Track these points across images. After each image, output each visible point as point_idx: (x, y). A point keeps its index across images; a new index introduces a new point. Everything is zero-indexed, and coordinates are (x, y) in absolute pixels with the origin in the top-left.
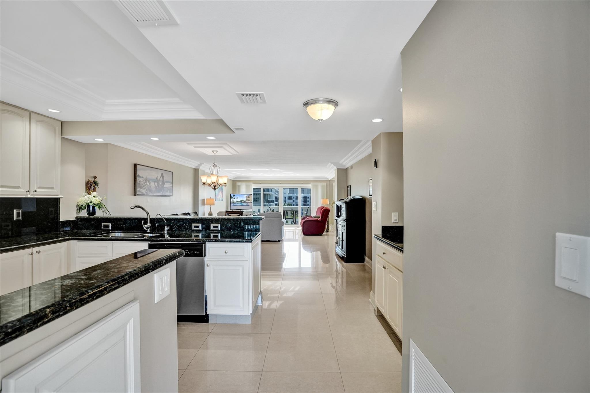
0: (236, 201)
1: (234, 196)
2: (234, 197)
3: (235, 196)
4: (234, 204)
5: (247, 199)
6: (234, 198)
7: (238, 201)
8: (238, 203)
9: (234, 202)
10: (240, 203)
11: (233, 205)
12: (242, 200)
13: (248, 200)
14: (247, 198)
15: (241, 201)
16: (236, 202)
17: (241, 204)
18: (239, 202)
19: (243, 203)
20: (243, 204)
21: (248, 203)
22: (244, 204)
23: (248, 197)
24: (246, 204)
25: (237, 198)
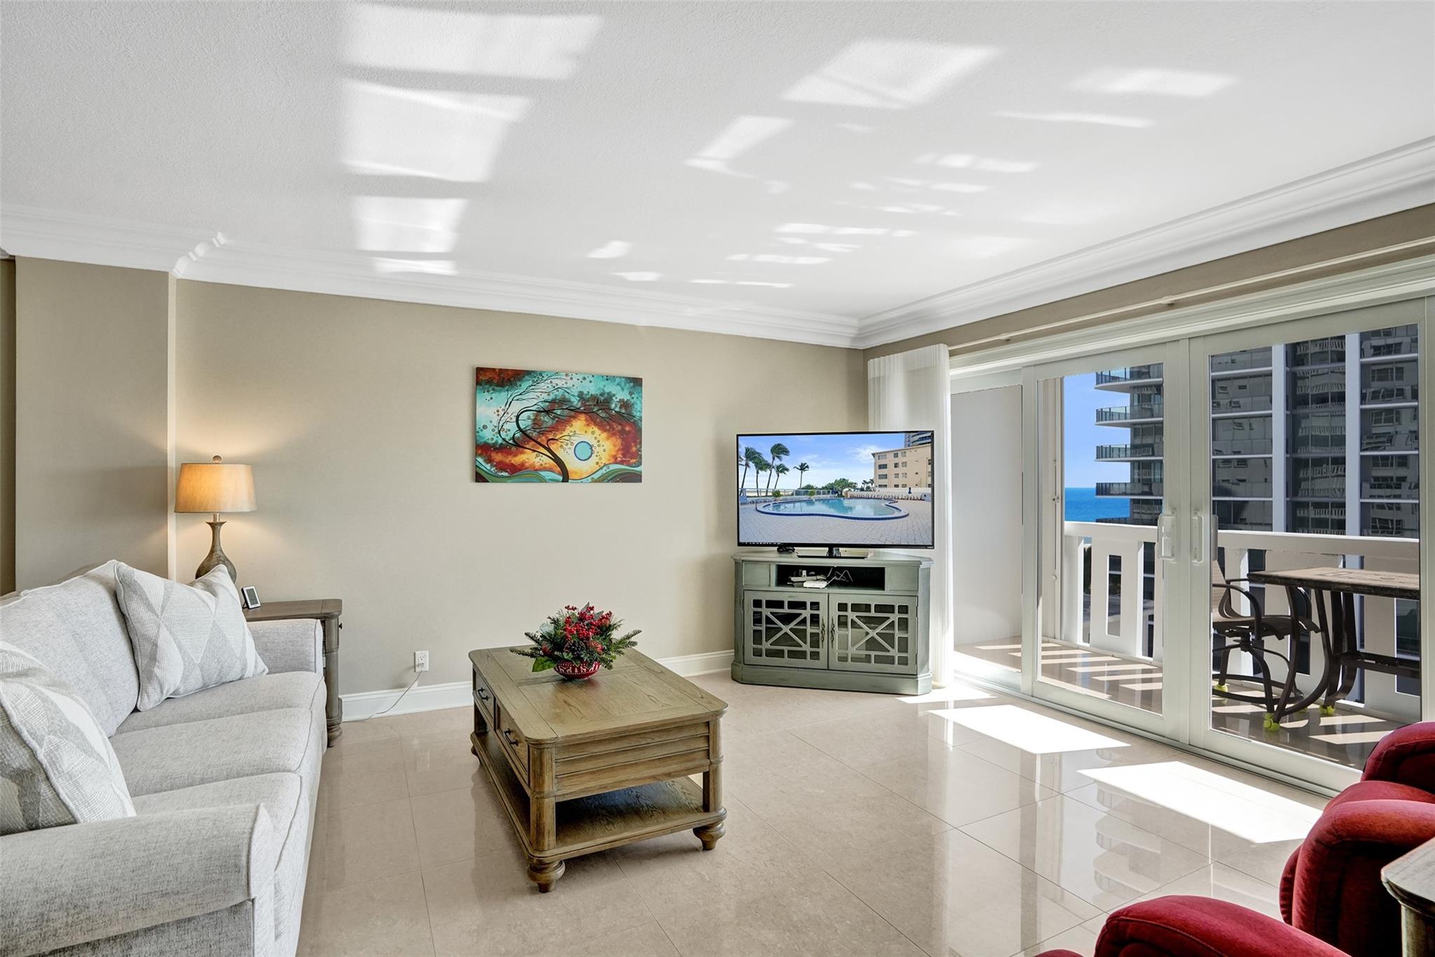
0: (796, 487)
1: (779, 450)
2: (777, 462)
3: (786, 452)
4: (777, 506)
5: (885, 476)
6: (782, 469)
7: (809, 490)
8: (810, 502)
9: (777, 494)
10: (823, 501)
11: (770, 509)
12: (844, 483)
13: (892, 480)
14: (884, 466)
15: (837, 490)
16: (797, 493)
17: (832, 506)
18: (819, 491)
19: (846, 503)
20: (851, 509)
21: (892, 499)
22: (861, 508)
23: (890, 461)
24: (876, 509)
25: (803, 468)
